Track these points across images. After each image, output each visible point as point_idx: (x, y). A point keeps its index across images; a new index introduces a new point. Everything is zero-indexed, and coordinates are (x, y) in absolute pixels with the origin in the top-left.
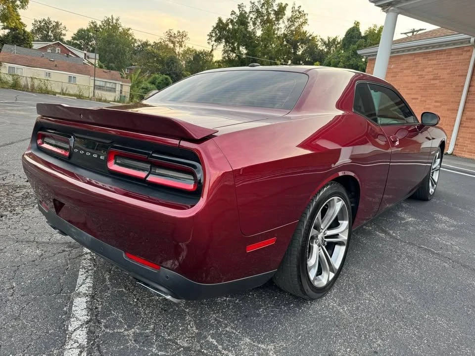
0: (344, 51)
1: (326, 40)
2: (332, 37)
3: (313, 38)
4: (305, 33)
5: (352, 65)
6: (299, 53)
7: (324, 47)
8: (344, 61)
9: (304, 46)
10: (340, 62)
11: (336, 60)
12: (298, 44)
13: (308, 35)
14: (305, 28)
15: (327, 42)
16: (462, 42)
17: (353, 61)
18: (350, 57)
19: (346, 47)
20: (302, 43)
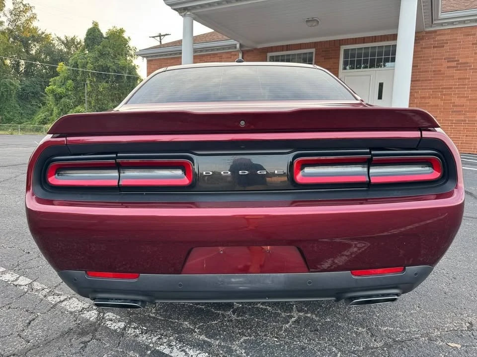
0: (89, 52)
1: (63, 38)
2: (70, 36)
3: (46, 35)
4: (36, 29)
5: (102, 66)
6: (33, 52)
7: (63, 46)
8: (92, 62)
9: (37, 44)
10: (88, 62)
11: (83, 61)
12: (30, 42)
13: (40, 32)
14: (34, 24)
15: (65, 42)
16: (230, 47)
17: (102, 62)
18: (98, 58)
19: (90, 47)
20: (34, 41)
